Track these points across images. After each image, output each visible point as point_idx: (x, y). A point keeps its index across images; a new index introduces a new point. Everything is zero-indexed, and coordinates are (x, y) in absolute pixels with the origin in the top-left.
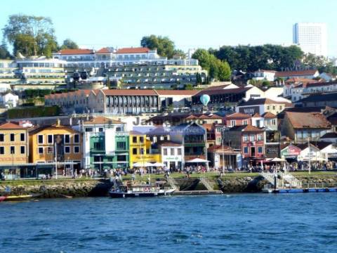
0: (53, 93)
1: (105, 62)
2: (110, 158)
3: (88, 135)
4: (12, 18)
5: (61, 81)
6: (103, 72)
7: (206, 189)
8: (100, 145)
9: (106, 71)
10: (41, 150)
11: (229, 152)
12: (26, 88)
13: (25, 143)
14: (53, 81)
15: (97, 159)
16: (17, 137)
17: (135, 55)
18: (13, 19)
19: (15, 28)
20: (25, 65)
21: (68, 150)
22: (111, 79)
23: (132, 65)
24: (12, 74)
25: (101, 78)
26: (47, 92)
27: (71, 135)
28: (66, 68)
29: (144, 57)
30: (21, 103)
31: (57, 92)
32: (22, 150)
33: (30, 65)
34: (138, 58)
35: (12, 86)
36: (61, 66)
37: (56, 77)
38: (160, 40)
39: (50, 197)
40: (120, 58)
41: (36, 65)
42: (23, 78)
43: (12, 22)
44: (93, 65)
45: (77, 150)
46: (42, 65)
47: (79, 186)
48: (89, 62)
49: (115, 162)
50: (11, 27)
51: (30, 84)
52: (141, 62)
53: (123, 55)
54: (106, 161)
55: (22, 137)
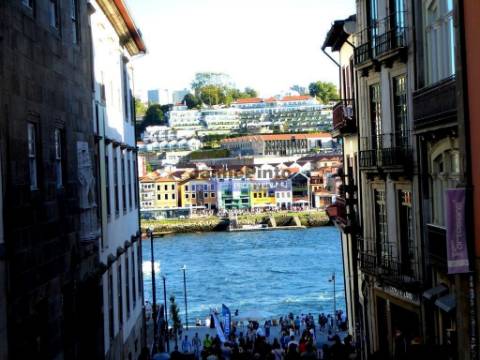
0: (227, 137)
1: (272, 109)
2: (237, 201)
3: (220, 184)
4: (198, 74)
5: (236, 126)
6: (271, 117)
7: (295, 224)
8: (229, 192)
9: (272, 116)
10: (187, 196)
11: (326, 194)
12: (207, 133)
13: (175, 192)
14: (230, 126)
15: (227, 202)
16: (170, 188)
17: (297, 102)
18: (199, 76)
19: (200, 83)
20: (208, 114)
21: (206, 195)
22: (276, 123)
23: (294, 111)
24: (198, 121)
25: (269, 123)
26: (223, 136)
27: (209, 185)
28: (240, 114)
29: (304, 104)
30: (202, 146)
31: (232, 137)
32: (173, 196)
33: (212, 113)
34: (299, 104)
35: (196, 133)
36: (236, 113)
37: (232, 123)
38: (325, 86)
39: (186, 232)
40: (285, 105)
41: (216, 113)
42: (205, 125)
43: (197, 79)
44: (262, 112)
45: (213, 195)
46: (221, 113)
47: (207, 224)
48: (260, 110)
49: (240, 204)
50: (197, 82)
51: (211, 130)
52: (302, 108)
53: (287, 103)
54: (233, 203)
55: (173, 187)
